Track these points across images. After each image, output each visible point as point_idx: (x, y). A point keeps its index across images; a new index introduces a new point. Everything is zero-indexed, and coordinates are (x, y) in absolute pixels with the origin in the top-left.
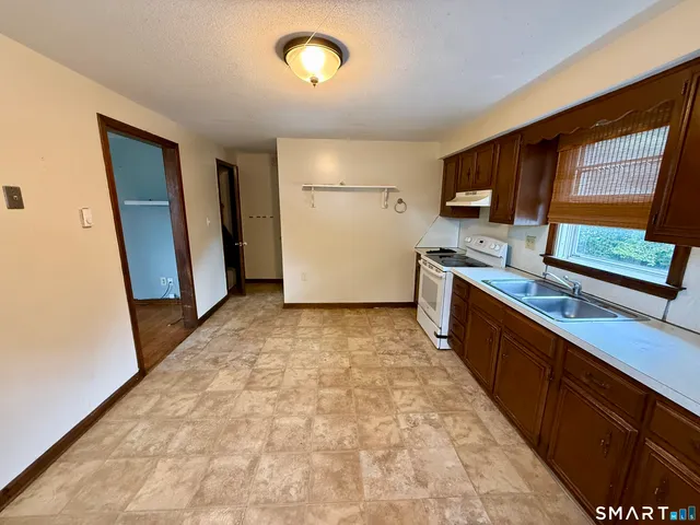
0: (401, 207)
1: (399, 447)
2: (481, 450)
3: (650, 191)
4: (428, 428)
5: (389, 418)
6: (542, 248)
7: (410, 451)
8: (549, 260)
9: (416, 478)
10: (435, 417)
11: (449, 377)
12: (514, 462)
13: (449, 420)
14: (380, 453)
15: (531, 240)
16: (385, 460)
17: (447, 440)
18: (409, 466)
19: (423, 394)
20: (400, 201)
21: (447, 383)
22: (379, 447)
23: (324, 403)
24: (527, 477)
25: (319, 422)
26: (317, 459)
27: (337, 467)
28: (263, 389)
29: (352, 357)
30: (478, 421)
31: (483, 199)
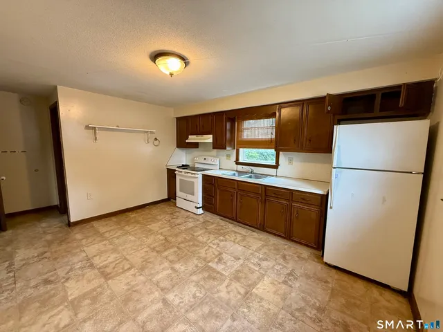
0: (156, 143)
1: (220, 254)
2: (244, 240)
3: (273, 137)
4: (223, 243)
5: (206, 248)
6: (234, 158)
7: (225, 253)
8: (238, 163)
9: (235, 258)
10: (222, 238)
11: (213, 223)
12: (255, 238)
13: (227, 236)
14: (216, 260)
15: (228, 156)
16: (220, 260)
17: (233, 243)
18: (229, 257)
19: (210, 233)
20: (156, 139)
21: (214, 226)
22: (214, 258)
23: (171, 258)
24: (260, 240)
25: (177, 266)
26: (194, 278)
27: (206, 275)
28: (122, 273)
29: (161, 234)
30: (236, 232)
31: (209, 139)
